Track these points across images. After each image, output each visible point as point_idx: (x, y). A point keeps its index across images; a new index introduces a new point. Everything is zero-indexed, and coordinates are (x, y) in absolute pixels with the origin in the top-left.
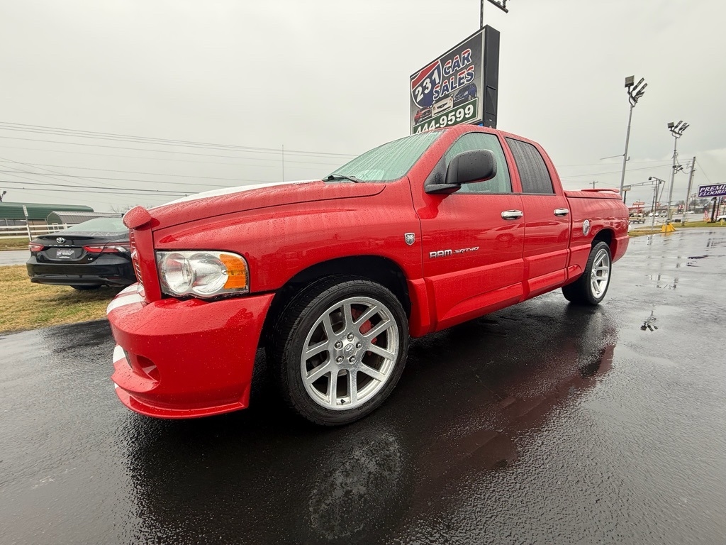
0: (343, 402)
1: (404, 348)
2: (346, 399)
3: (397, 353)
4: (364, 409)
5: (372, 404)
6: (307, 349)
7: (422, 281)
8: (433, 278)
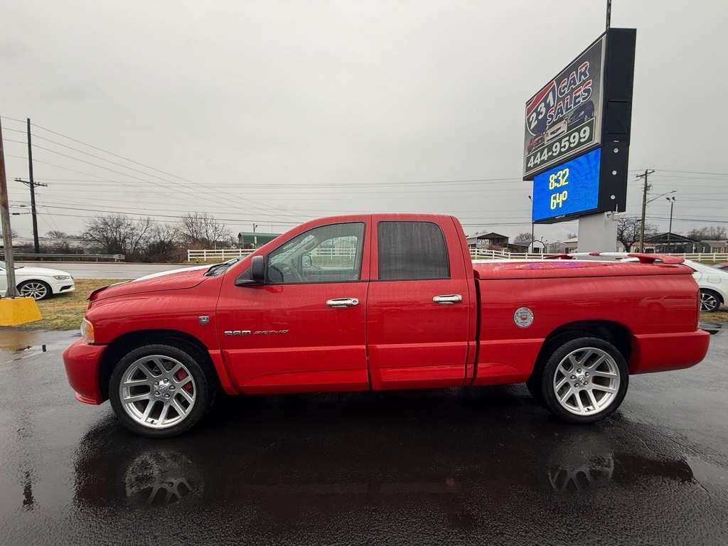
0: (152, 422)
2: (155, 421)
6: (129, 381)
7: (218, 352)
8: (231, 351)
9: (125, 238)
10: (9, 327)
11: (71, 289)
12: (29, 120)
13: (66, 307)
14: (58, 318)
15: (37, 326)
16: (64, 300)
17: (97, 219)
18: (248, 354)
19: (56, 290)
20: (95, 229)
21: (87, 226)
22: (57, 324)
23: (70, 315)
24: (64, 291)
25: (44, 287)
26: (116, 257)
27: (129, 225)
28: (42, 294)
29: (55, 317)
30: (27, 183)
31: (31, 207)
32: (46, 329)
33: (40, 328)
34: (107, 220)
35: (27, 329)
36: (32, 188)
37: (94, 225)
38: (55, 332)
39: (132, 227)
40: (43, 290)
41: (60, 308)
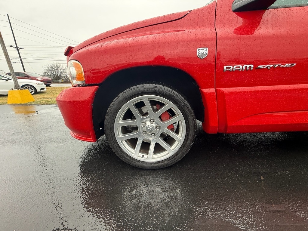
0: (143, 156)
1: (190, 137)
2: (146, 156)
3: (184, 139)
4: (155, 165)
5: (160, 164)
6: (121, 121)
7: (212, 90)
8: (226, 90)
9: (61, 74)
10: (20, 104)
11: (45, 90)
12: (8, 14)
13: (45, 97)
14: (42, 100)
15: (33, 103)
16: (43, 94)
17: (48, 66)
18: (245, 92)
19: (38, 90)
20: (48, 70)
21: (44, 69)
22: (43, 103)
23: (48, 99)
24: (42, 90)
25: (33, 88)
26: (60, 81)
27: (62, 68)
28: (33, 92)
29: (41, 100)
30: (15, 47)
31: (19, 59)
32: (38, 104)
33: (35, 104)
34: (52, 66)
35: (29, 105)
36: (18, 50)
37: (47, 69)
38: (43, 105)
39: (63, 69)
40: (33, 90)
41: (42, 97)
